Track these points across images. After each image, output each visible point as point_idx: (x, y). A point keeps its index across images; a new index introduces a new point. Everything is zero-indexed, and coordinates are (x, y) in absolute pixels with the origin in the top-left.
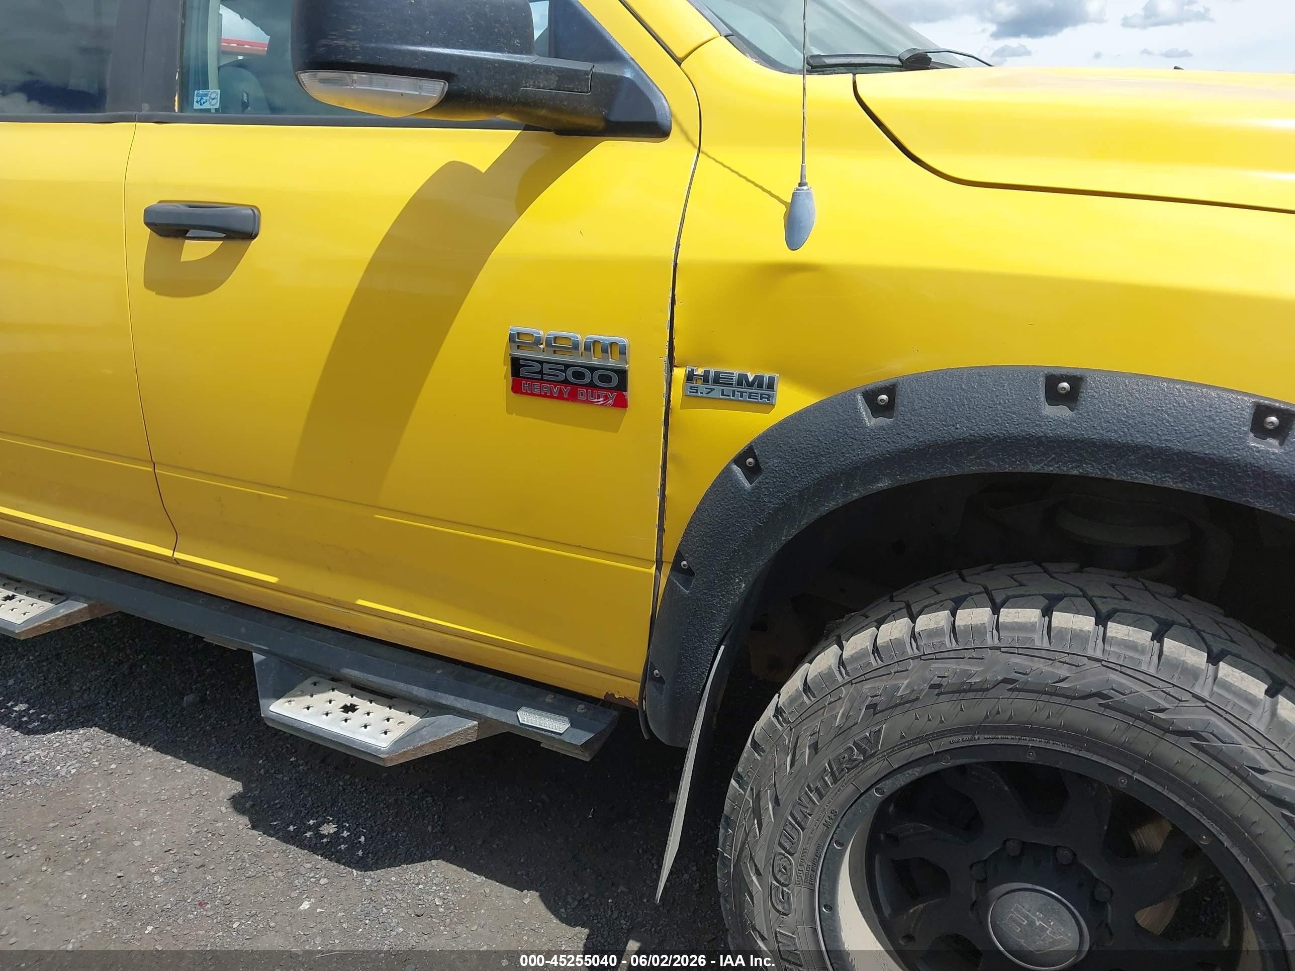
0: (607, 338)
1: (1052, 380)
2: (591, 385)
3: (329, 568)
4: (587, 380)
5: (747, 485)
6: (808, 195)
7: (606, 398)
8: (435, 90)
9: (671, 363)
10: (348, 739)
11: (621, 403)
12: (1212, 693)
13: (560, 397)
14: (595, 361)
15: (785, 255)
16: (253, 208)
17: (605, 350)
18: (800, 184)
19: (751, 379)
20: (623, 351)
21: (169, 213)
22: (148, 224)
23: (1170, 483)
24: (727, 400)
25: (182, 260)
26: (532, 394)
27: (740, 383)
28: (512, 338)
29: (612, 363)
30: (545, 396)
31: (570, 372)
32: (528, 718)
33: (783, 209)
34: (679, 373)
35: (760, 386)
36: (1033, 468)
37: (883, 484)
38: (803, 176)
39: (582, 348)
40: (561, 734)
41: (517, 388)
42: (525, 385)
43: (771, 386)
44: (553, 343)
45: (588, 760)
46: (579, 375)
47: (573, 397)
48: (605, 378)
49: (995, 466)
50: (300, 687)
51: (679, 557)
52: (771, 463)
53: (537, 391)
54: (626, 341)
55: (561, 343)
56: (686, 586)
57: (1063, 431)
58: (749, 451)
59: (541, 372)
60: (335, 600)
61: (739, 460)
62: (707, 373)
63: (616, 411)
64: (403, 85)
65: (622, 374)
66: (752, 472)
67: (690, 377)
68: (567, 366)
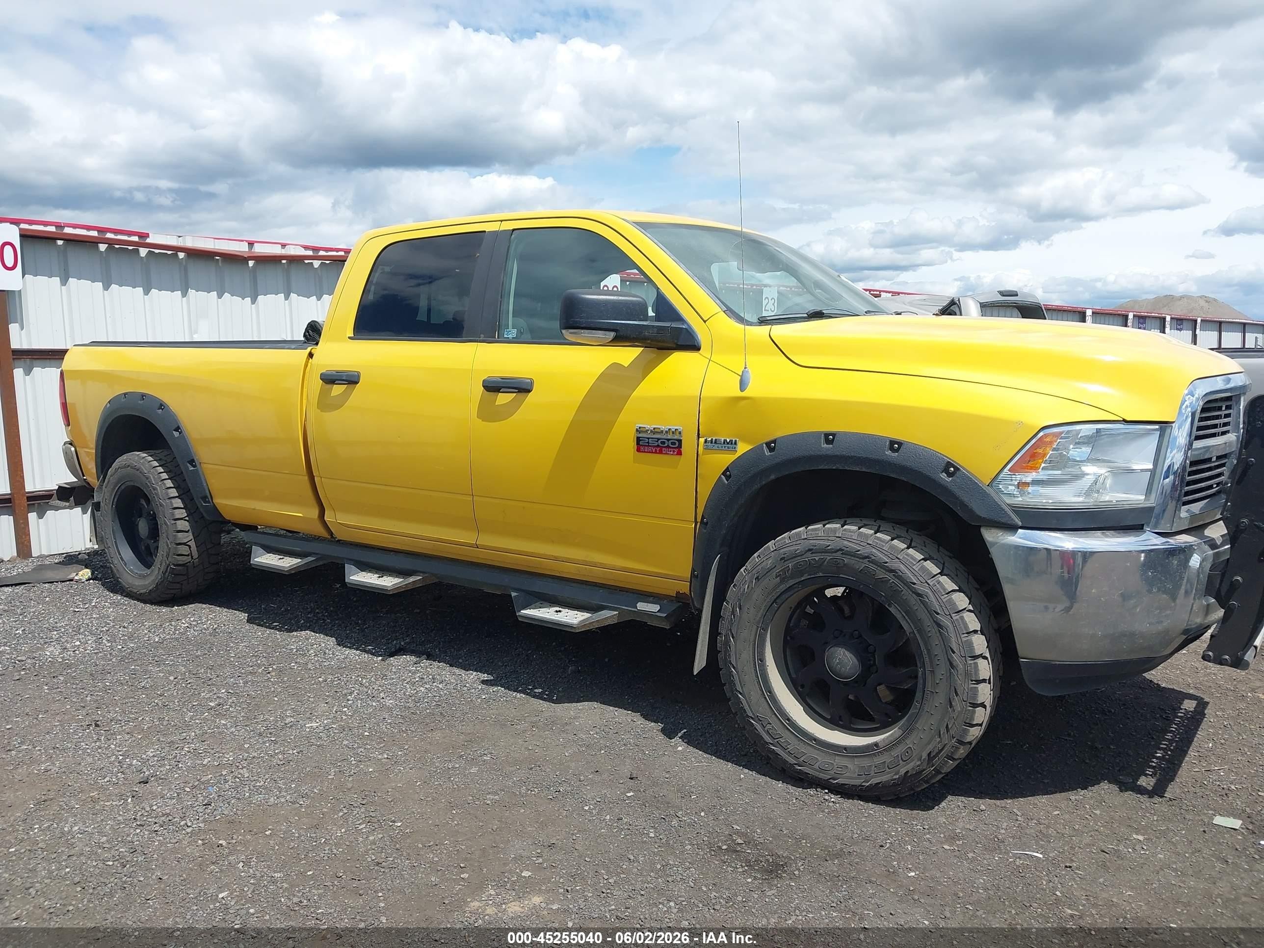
0: (673, 428)
1: (827, 435)
2: (668, 447)
3: (553, 542)
4: (666, 445)
5: (726, 482)
6: (748, 372)
7: (674, 451)
8: (612, 335)
9: (699, 437)
10: (558, 621)
11: (680, 453)
12: (904, 557)
13: (656, 452)
14: (669, 437)
15: (740, 394)
16: (531, 379)
17: (673, 433)
18: (745, 368)
19: (728, 441)
20: (680, 433)
21: (494, 382)
22: (483, 386)
23: (864, 470)
24: (720, 450)
25: (496, 404)
26: (645, 452)
27: (724, 443)
28: (637, 430)
29: (676, 437)
30: (650, 452)
31: (659, 442)
32: (641, 606)
33: (739, 378)
34: (702, 440)
35: (732, 444)
36: (820, 468)
37: (773, 477)
38: (746, 365)
39: (664, 432)
40: (655, 612)
41: (638, 450)
42: (642, 448)
43: (735, 443)
44: (654, 431)
45: (668, 628)
46: (663, 443)
47: (661, 452)
48: (673, 444)
49: (807, 468)
50: (533, 606)
51: (703, 517)
52: (734, 472)
53: (646, 451)
54: (680, 428)
55: (656, 430)
56: (705, 529)
57: (829, 453)
58: (727, 469)
59: (648, 443)
60: (555, 557)
61: (724, 473)
62: (712, 439)
63: (679, 456)
64: (600, 334)
65: (680, 441)
66: (728, 478)
67: (706, 441)
68: (659, 439)
